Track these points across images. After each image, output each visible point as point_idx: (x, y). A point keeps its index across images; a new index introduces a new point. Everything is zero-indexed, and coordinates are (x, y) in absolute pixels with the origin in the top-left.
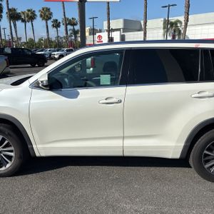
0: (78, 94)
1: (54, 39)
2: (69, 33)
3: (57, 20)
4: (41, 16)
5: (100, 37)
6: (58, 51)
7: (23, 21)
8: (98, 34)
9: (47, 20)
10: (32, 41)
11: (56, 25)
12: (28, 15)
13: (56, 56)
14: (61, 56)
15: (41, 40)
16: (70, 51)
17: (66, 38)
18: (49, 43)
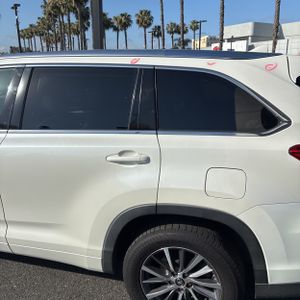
3: (159, 27)
4: (138, 22)
12: (121, 22)
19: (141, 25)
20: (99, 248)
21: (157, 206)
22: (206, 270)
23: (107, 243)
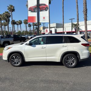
0: (36, 46)
1: (28, 31)
2: (35, 29)
3: (30, 24)
4: (24, 22)
5: (47, 30)
6: (30, 36)
7: (17, 24)
8: (46, 29)
9: (26, 24)
10: (20, 32)
11: (30, 26)
12: (19, 22)
13: (30, 38)
14: (31, 38)
15: (23, 31)
16: (35, 36)
17: (34, 31)
18: (27, 32)
19: (25, 23)
20: (60, 58)
21: (68, 51)
22: (73, 59)
23: (61, 57)
